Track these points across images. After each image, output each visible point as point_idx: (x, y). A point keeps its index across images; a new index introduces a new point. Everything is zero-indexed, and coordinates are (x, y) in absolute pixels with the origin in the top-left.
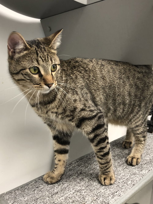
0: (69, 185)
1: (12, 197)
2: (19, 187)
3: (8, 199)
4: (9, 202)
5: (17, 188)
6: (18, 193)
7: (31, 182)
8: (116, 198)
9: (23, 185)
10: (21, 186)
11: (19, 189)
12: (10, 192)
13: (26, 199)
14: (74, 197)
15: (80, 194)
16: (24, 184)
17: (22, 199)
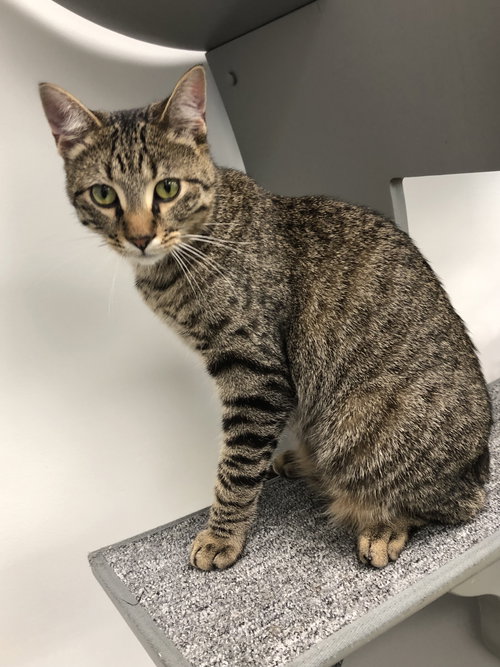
0: (283, 534)
1: (126, 558)
2: (147, 533)
3: (115, 564)
4: (115, 570)
5: (142, 535)
6: (142, 549)
7: (181, 521)
8: (412, 576)
9: (158, 528)
10: (152, 531)
11: (146, 538)
12: (122, 546)
13: (162, 566)
14: (292, 567)
15: (309, 561)
16: (162, 527)
17: (151, 564)
